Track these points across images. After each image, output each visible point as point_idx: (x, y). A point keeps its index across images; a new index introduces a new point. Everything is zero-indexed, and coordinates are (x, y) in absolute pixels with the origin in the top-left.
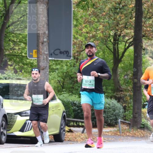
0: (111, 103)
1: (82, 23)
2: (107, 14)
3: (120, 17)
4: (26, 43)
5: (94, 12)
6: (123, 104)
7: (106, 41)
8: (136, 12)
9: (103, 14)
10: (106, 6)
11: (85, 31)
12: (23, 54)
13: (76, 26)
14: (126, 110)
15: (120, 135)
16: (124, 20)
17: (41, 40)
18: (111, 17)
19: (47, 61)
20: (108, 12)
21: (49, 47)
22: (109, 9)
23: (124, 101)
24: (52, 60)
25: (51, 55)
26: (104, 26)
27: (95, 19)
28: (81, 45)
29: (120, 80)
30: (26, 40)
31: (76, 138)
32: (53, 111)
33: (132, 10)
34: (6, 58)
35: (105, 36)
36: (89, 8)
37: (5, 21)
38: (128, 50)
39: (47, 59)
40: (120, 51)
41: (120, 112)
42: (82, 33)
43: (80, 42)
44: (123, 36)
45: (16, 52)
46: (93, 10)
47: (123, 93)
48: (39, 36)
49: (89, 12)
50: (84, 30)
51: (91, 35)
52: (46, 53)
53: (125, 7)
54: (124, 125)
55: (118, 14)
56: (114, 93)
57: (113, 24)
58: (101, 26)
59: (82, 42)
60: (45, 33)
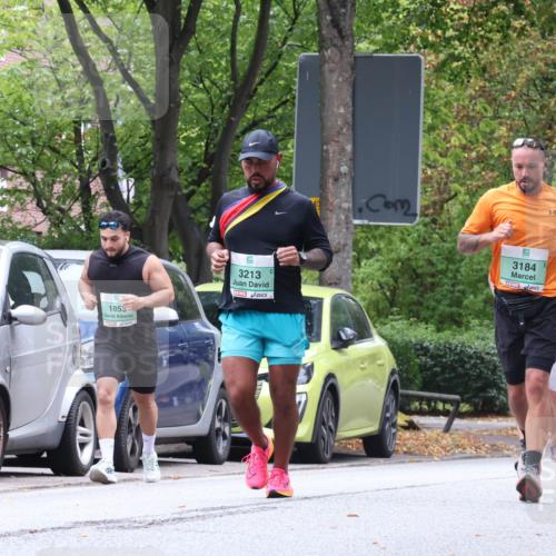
1: (450, 121)
2: (521, 95)
4: (291, 177)
5: (484, 91)
9: (510, 96)
10: (518, 72)
11: (457, 144)
13: (431, 128)
17: (333, 168)
18: (533, 104)
19: (347, 228)
20: (525, 90)
21: (353, 189)
22: (528, 80)
24: (362, 226)
25: (359, 212)
26: (510, 129)
27: (488, 107)
28: (446, 184)
30: (290, 169)
31: (427, 447)
32: (363, 369)
36: (470, 77)
37: (233, 119)
39: (348, 222)
42: (448, 148)
43: (443, 176)
46: (481, 84)
48: (328, 160)
49: (470, 91)
50: (454, 141)
51: (474, 154)
52: (345, 205)
55: (552, 94)
57: (537, 123)
58: (504, 129)
59: (448, 175)
60: (343, 150)
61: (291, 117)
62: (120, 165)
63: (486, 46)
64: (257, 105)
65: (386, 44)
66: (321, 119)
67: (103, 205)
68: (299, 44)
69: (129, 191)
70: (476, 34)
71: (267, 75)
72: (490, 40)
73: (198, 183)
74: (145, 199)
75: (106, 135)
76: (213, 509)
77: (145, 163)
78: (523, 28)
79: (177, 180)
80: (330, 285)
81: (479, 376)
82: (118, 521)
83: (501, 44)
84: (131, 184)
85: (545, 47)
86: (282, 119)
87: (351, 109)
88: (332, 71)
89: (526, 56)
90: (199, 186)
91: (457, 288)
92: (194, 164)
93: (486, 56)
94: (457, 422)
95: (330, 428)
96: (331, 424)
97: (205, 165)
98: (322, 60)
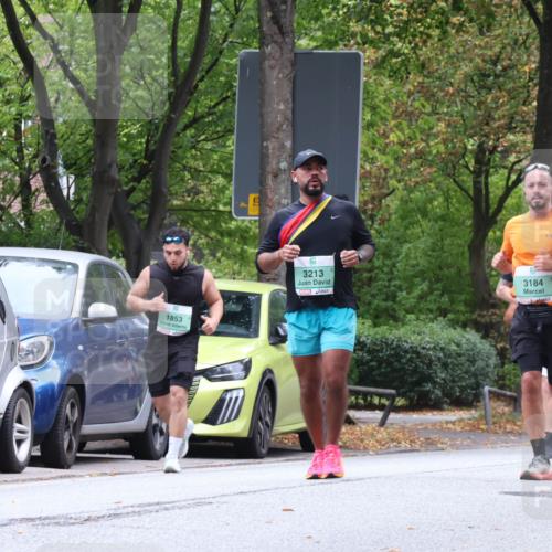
0: (464, 341)
1: (389, 117)
2: (458, 91)
3: (496, 99)
4: (231, 175)
5: (422, 87)
6: (496, 342)
7: (454, 167)
8: (540, 84)
9: (448, 92)
10: (457, 68)
11: (396, 140)
12: (221, 208)
13: (370, 125)
14: (506, 361)
15: (487, 431)
16: (508, 107)
17: (272, 165)
18: (471, 100)
20: (462, 86)
22: (465, 76)
23: (500, 334)
26: (448, 125)
27: (425, 103)
28: (385, 179)
29: (491, 276)
30: (229, 166)
31: (362, 441)
33: (531, 80)
34: (174, 217)
35: (451, 154)
36: (409, 73)
37: (173, 116)
38: (516, 190)
40: (492, 195)
41: (487, 366)
42: (387, 144)
43: (382, 171)
44: (501, 152)
45: (202, 200)
46: (420, 80)
47: (498, 312)
48: (268, 156)
49: (409, 87)
50: (393, 137)
51: (412, 150)
52: (285, 201)
53: (510, 73)
54: (499, 403)
55: (490, 90)
56: (472, 312)
57: (475, 119)
58: (442, 125)
59: (386, 170)
60: (282, 146)
61: (231, 113)
62: (60, 162)
63: (425, 42)
64: (198, 102)
65: (326, 41)
66: (262, 115)
67: (43, 202)
68: (239, 41)
69: (69, 188)
70: (415, 30)
71: (208, 71)
72: (429, 36)
73: (138, 180)
74: (85, 196)
75: (47, 132)
76: (150, 505)
77: (85, 160)
78: (462, 24)
79: (117, 177)
80: (268, 281)
81: (415, 370)
82: (54, 518)
83: (440, 40)
84: (71, 180)
85: (482, 44)
86: (221, 116)
87: (291, 105)
88: (272, 68)
89: (464, 52)
90: (139, 182)
91: (393, 283)
92: (135, 161)
93: (425, 52)
94: (393, 416)
95: (267, 424)
96: (268, 419)
97: (145, 162)
98: (262, 57)
